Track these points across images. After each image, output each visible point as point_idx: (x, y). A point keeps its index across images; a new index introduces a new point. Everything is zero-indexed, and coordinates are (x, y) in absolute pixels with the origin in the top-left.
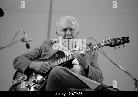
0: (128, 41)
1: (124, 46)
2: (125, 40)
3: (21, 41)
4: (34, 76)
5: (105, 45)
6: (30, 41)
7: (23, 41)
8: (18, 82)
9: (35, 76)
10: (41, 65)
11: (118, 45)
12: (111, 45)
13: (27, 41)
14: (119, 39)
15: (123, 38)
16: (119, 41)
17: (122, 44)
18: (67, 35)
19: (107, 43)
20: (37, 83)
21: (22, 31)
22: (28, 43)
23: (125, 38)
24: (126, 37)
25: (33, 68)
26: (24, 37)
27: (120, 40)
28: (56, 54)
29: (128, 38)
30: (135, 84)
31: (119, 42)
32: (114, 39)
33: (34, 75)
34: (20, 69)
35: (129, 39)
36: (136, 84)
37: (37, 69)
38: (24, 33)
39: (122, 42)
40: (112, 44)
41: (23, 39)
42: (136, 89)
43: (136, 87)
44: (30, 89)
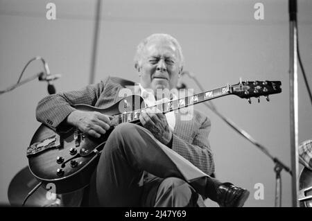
0: (279, 91)
1: (268, 100)
2: (273, 88)
3: (37, 79)
4: (74, 141)
5: (229, 93)
6: (56, 78)
7: (40, 79)
8: (40, 150)
9: (77, 141)
10: (92, 118)
12: (242, 95)
13: (51, 80)
14: (260, 83)
15: (269, 83)
16: (259, 87)
17: (266, 94)
18: (159, 69)
19: (234, 89)
20: (78, 156)
21: (38, 58)
22: (51, 83)
23: (273, 84)
24: (274, 82)
25: (75, 124)
26: (43, 70)
27: (263, 86)
29: (278, 83)
30: (275, 169)
31: (259, 90)
32: (250, 83)
33: (76, 138)
34: (48, 121)
35: (281, 87)
36: (277, 169)
37: (83, 126)
38: (44, 62)
39: (265, 90)
40: (244, 92)
41: (42, 74)
42: (278, 180)
43: (278, 176)
44: (63, 166)
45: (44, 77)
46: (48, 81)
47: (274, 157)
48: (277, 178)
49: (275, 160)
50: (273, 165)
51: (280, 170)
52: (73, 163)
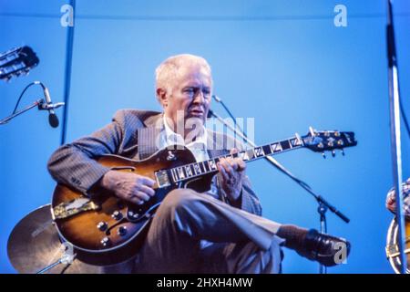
0: (354, 144)
1: (344, 155)
2: (347, 140)
3: (37, 107)
5: (301, 146)
11: (331, 149)
12: (314, 148)
13: (52, 108)
14: (332, 135)
15: (343, 136)
16: (332, 139)
17: (340, 147)
19: (306, 141)
21: (36, 83)
22: (53, 112)
23: (347, 135)
24: (347, 133)
27: (336, 138)
28: (170, 152)
29: (352, 135)
30: (319, 210)
31: (333, 142)
34: (74, 180)
36: (321, 210)
38: (44, 88)
39: (340, 142)
40: (318, 144)
41: (42, 102)
42: (323, 223)
43: (323, 217)
44: (108, 233)
45: (44, 105)
46: (49, 109)
47: (317, 195)
48: (321, 220)
49: (319, 199)
50: (317, 205)
51: (325, 211)
52: (122, 230)
